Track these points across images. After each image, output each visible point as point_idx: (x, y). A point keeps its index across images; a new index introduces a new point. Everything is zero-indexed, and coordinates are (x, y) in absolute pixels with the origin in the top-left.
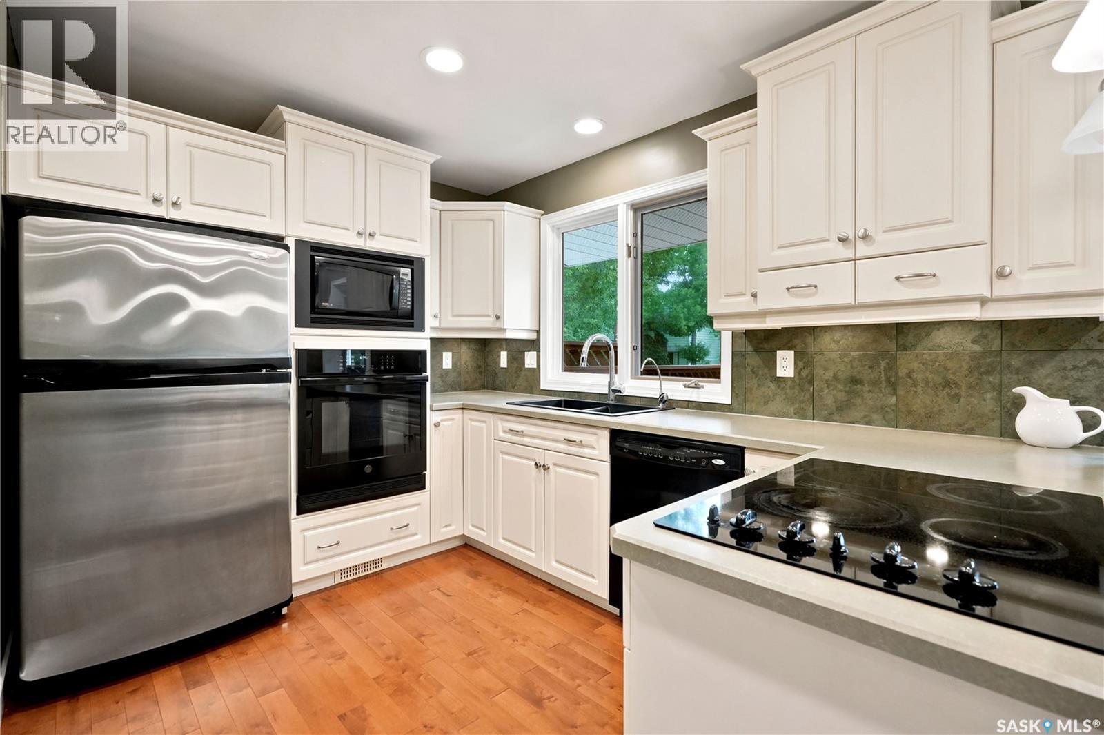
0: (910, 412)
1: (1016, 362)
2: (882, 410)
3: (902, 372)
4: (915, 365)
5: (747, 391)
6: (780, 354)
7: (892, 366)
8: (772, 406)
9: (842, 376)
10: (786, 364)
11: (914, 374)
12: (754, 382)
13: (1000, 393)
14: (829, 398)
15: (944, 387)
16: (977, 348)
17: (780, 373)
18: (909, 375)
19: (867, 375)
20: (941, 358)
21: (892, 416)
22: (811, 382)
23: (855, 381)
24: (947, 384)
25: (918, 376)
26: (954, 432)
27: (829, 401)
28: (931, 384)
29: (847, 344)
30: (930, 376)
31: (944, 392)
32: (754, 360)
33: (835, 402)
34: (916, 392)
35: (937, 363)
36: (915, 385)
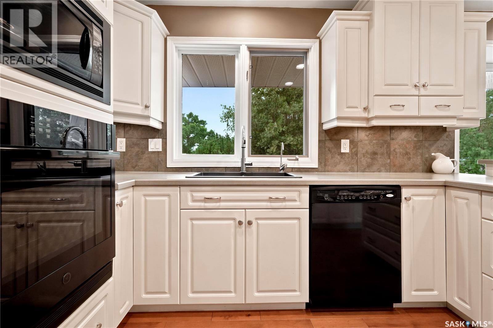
0: (394, 166)
1: (427, 145)
2: (384, 165)
3: (392, 149)
4: (397, 146)
5: (326, 160)
6: (343, 141)
7: (389, 146)
8: (339, 167)
9: (370, 151)
10: (345, 146)
11: (396, 150)
12: (329, 156)
13: (422, 156)
14: (364, 161)
15: (406, 155)
16: (415, 139)
17: (343, 151)
18: (394, 150)
19: (380, 151)
20: (405, 143)
21: (388, 167)
22: (357, 155)
23: (375, 153)
24: (407, 153)
25: (397, 151)
26: (409, 172)
27: (364, 163)
28: (402, 154)
29: (371, 137)
30: (401, 150)
31: (406, 157)
32: (329, 144)
33: (367, 163)
34: (397, 157)
35: (404, 145)
36: (396, 155)
